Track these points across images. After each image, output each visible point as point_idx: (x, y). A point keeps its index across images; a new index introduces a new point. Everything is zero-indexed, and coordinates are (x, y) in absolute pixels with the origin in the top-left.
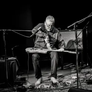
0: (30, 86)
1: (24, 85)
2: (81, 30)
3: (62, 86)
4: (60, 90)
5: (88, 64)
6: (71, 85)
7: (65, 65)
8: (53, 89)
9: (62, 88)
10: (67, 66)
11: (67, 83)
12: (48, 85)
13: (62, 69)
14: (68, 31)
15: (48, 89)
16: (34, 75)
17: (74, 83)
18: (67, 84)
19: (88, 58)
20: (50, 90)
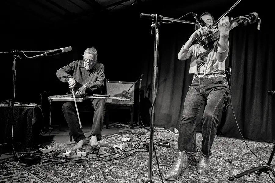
0: (51, 152)
1: (41, 149)
2: (134, 83)
3: (108, 154)
4: (104, 163)
5: (139, 123)
6: (122, 152)
7: (112, 123)
8: (92, 158)
9: (108, 158)
10: (113, 124)
11: (115, 147)
12: (85, 151)
13: (107, 128)
14: (119, 83)
15: (82, 158)
16: (68, 133)
17: (127, 147)
18: (116, 150)
19: (140, 117)
20: (87, 161)
